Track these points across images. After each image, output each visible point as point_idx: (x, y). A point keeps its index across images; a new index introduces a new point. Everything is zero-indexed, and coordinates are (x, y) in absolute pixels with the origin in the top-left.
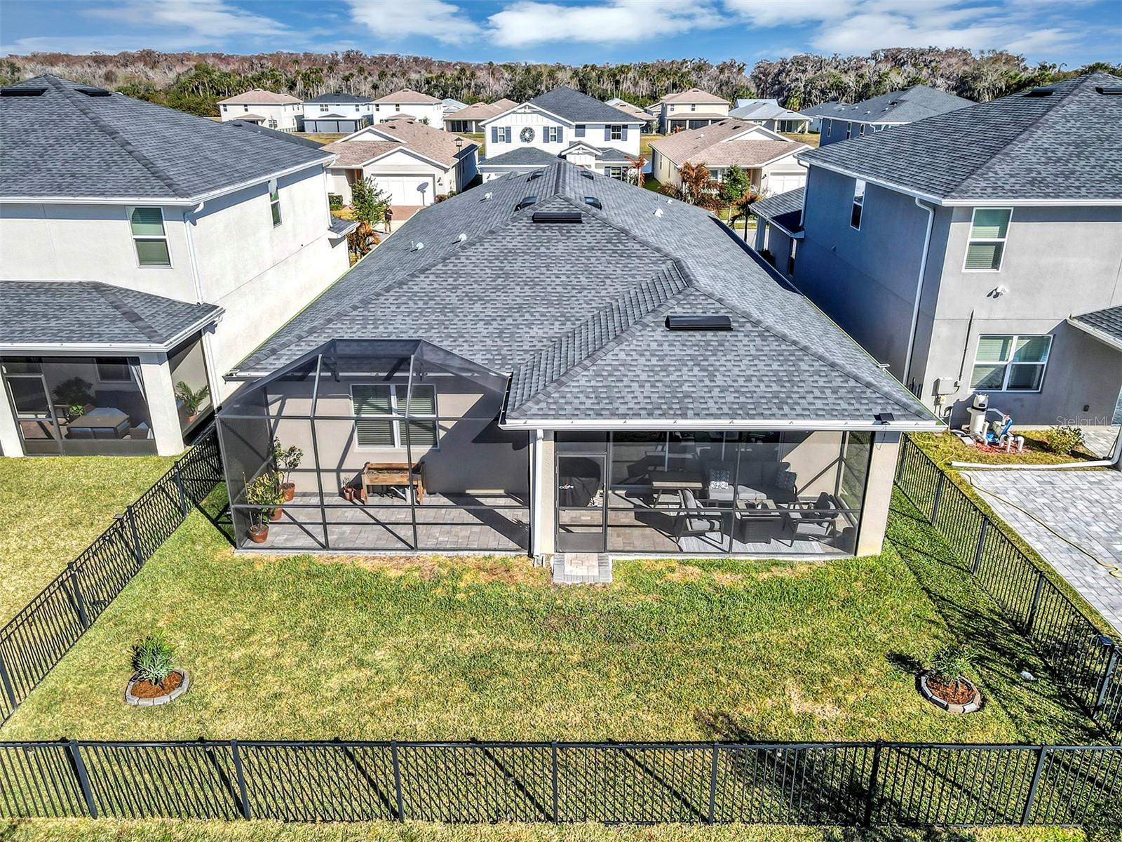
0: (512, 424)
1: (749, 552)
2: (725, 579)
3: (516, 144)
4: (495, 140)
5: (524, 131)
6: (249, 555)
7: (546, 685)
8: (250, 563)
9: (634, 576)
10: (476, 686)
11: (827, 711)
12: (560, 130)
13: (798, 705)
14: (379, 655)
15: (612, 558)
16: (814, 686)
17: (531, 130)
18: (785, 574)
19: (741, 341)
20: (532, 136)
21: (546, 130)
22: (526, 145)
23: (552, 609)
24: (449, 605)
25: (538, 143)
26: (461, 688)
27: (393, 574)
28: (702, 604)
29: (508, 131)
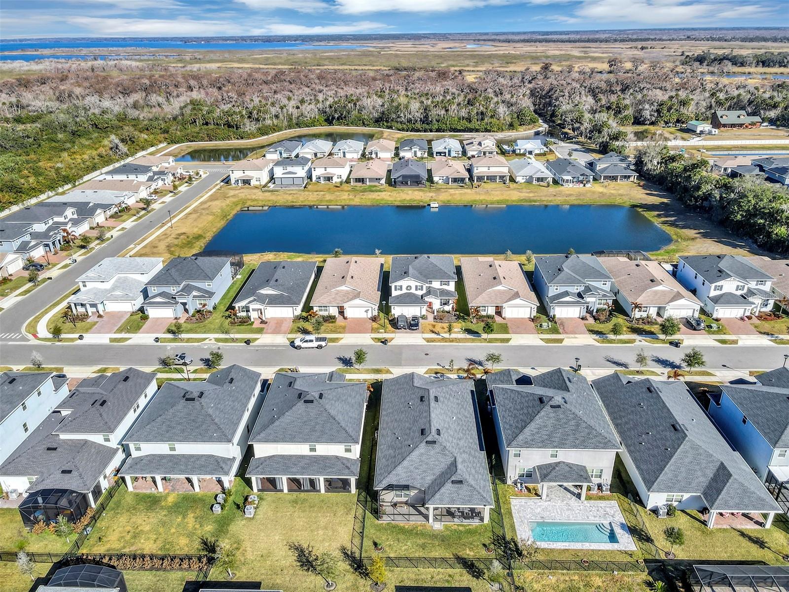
0: (426, 506)
1: (466, 522)
2: (461, 528)
3: (404, 291)
4: (396, 290)
5: (407, 287)
6: (381, 522)
7: (433, 549)
8: (382, 524)
9: (447, 528)
10: (423, 549)
11: (472, 553)
12: (422, 287)
13: (468, 552)
14: (408, 543)
15: (443, 523)
16: (471, 549)
17: (410, 287)
18: (470, 527)
19: (464, 487)
20: (411, 289)
21: (416, 287)
22: (408, 291)
23: (433, 535)
24: (417, 534)
25: (413, 291)
26: (421, 550)
27: (407, 527)
28: (456, 534)
29: (401, 287)
